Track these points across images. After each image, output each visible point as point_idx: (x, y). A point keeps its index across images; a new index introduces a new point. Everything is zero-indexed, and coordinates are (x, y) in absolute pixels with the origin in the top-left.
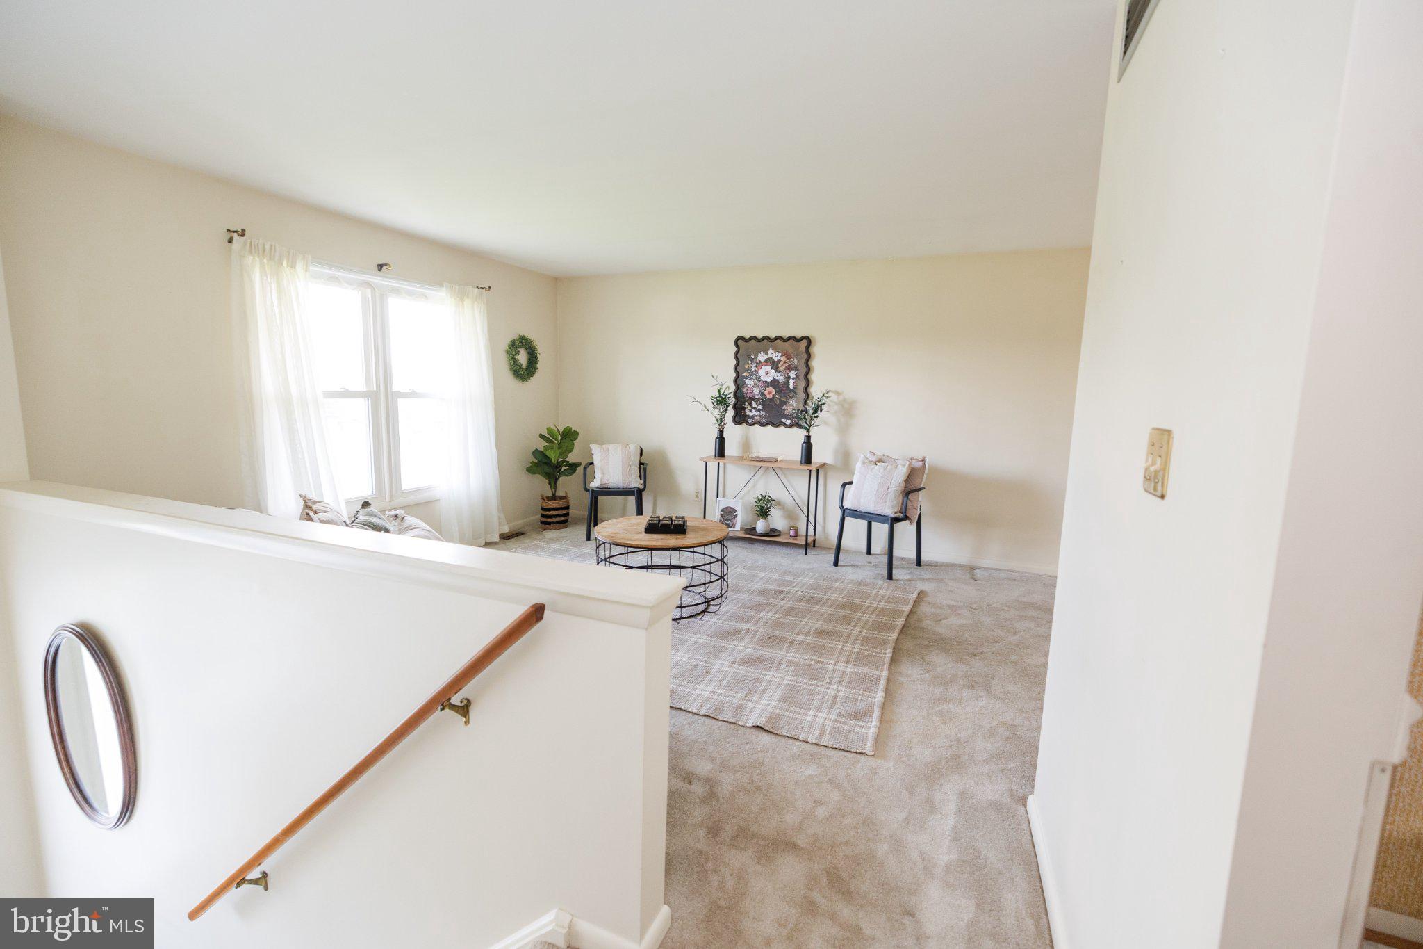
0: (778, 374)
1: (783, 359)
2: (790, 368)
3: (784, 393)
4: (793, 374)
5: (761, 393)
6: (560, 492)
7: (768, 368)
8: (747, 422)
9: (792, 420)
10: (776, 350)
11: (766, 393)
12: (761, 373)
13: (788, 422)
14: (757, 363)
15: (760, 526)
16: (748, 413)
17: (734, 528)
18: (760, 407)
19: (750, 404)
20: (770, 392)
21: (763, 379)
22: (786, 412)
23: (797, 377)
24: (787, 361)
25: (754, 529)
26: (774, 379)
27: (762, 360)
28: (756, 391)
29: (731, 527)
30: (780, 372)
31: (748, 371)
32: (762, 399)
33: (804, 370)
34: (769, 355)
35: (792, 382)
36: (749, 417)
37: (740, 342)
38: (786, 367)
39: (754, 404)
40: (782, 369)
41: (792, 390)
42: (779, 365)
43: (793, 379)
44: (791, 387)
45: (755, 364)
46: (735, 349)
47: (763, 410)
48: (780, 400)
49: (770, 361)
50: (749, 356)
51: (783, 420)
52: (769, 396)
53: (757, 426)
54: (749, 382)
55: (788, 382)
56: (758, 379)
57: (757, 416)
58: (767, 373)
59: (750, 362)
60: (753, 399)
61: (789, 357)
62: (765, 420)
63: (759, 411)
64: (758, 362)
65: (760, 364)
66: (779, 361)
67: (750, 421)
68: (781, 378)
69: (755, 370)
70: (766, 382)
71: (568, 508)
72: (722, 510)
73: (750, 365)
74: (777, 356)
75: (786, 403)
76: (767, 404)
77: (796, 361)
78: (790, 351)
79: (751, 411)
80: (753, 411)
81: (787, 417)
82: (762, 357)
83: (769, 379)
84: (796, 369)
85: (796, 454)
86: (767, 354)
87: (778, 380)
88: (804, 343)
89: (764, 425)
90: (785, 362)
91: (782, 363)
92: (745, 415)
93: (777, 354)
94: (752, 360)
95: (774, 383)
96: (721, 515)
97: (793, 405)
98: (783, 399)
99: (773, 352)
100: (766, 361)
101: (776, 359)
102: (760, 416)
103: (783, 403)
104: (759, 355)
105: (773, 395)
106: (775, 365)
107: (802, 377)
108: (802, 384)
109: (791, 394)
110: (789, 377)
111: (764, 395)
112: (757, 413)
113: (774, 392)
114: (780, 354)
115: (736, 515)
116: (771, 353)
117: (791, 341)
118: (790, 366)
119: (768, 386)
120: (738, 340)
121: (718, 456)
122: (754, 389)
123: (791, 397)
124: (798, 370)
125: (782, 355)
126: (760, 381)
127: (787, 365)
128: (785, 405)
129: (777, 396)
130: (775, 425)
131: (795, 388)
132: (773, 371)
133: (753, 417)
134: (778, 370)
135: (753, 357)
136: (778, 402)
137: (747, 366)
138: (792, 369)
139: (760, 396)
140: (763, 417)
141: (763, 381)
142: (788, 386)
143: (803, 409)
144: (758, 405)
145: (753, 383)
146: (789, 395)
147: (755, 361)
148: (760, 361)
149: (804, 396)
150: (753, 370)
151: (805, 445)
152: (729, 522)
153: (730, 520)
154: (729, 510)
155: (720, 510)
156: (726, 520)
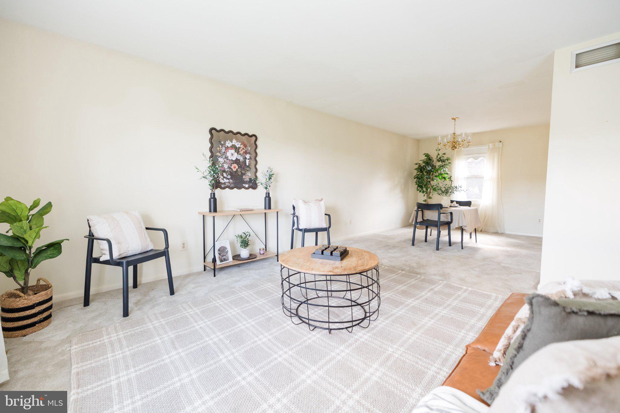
0: (239, 156)
1: (242, 146)
2: (246, 153)
3: (243, 168)
4: (248, 156)
5: (229, 168)
6: (32, 282)
7: (233, 151)
8: (221, 186)
9: (249, 185)
10: (238, 140)
11: (232, 167)
12: (229, 154)
13: (247, 186)
15: (244, 253)
16: (221, 181)
17: (229, 260)
18: (229, 177)
19: (222, 175)
20: (235, 167)
21: (230, 158)
22: (245, 180)
23: (250, 158)
24: (244, 148)
25: (239, 255)
26: (237, 159)
27: (229, 146)
28: (226, 166)
30: (240, 154)
31: (220, 152)
32: (230, 172)
33: (254, 154)
34: (233, 143)
35: (247, 161)
36: (222, 184)
37: (213, 131)
38: (244, 152)
39: (225, 175)
40: (241, 152)
41: (248, 167)
42: (240, 150)
43: (248, 159)
44: (247, 164)
45: (224, 148)
46: (209, 136)
47: (231, 178)
48: (241, 172)
49: (233, 147)
50: (220, 142)
51: (244, 185)
52: (234, 170)
53: (227, 189)
54: (221, 160)
55: (245, 161)
56: (227, 158)
57: (227, 183)
58: (232, 155)
59: (221, 146)
60: (224, 171)
61: (245, 146)
62: (232, 185)
63: (228, 179)
64: (226, 147)
65: (227, 148)
66: (239, 148)
67: (223, 186)
68: (241, 159)
69: (224, 152)
70: (232, 160)
71: (50, 299)
72: (219, 250)
73: (221, 148)
74: (238, 145)
75: (244, 174)
76: (233, 175)
77: (249, 148)
78: (246, 143)
79: (223, 179)
80: (224, 179)
81: (246, 183)
82: (229, 144)
83: (234, 159)
84: (249, 153)
85: (260, 204)
86: (232, 142)
87: (239, 159)
88: (254, 138)
89: (232, 188)
90: (243, 149)
91: (241, 149)
92: (219, 182)
93: (238, 143)
94: (222, 145)
95: (237, 161)
96: (219, 253)
97: (249, 175)
98: (243, 172)
99: (236, 141)
100: (231, 146)
101: (237, 147)
102: (229, 182)
103: (243, 174)
104: (227, 142)
105: (237, 169)
106: (237, 150)
107: (253, 158)
108: (253, 163)
109: (248, 169)
110: (246, 158)
111: (231, 169)
112: (228, 181)
113: (237, 167)
114: (240, 144)
116: (234, 142)
117: (246, 136)
118: (246, 151)
119: (234, 164)
120: (212, 130)
121: (212, 211)
122: (225, 164)
123: (247, 171)
124: (251, 154)
125: (241, 144)
126: (228, 160)
127: (244, 151)
128: (244, 176)
129: (239, 170)
130: (239, 188)
131: (249, 165)
132: (236, 153)
133: (225, 183)
134: (239, 153)
135: (223, 143)
136: (240, 174)
137: (218, 149)
138: (247, 153)
139: (228, 169)
140: (231, 183)
141: (230, 160)
142: (246, 164)
143: (255, 178)
144: (227, 176)
145: (223, 161)
146: (246, 169)
147: (224, 146)
148: (227, 146)
149: (255, 170)
150: (223, 152)
151: (267, 198)
152: (225, 257)
153: (225, 255)
154: (222, 249)
155: (217, 250)
156: (223, 256)
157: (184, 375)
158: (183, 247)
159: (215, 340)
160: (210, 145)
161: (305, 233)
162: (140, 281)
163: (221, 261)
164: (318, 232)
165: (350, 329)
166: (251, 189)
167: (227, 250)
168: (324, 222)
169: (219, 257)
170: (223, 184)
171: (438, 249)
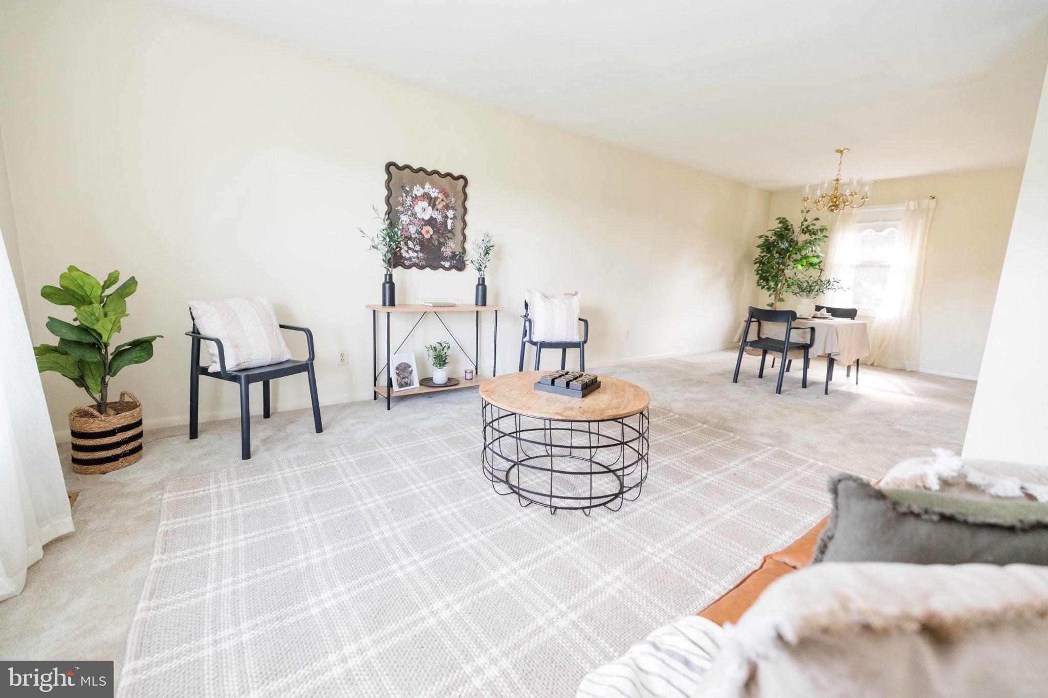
0: (436, 212)
1: (441, 196)
2: (447, 207)
3: (442, 233)
4: (450, 213)
5: (419, 232)
6: (113, 396)
7: (425, 204)
8: (403, 263)
9: (451, 263)
10: (433, 185)
11: (423, 232)
12: (418, 209)
13: (447, 265)
14: (413, 197)
15: (439, 376)
16: (405, 254)
18: (418, 248)
19: (406, 244)
20: (428, 232)
21: (420, 216)
22: (445, 254)
23: (455, 217)
24: (445, 199)
25: (431, 379)
26: (431, 217)
27: (419, 194)
28: (413, 230)
29: (410, 385)
30: (437, 210)
31: (402, 205)
32: (419, 239)
33: (461, 210)
34: (426, 190)
35: (449, 222)
36: (405, 259)
37: (392, 168)
38: (444, 206)
39: (410, 244)
40: (440, 206)
41: (450, 231)
42: (437, 203)
43: (451, 219)
44: (449, 228)
45: (409, 198)
46: (386, 177)
47: (421, 251)
48: (439, 241)
49: (426, 196)
50: (403, 187)
51: (443, 263)
52: (427, 236)
53: (414, 268)
54: (404, 219)
55: (446, 222)
56: (414, 215)
57: (414, 258)
58: (424, 210)
59: (404, 195)
60: (410, 238)
61: (447, 196)
62: (423, 263)
63: (416, 252)
65: (415, 199)
66: (436, 198)
67: (407, 263)
68: (439, 218)
69: (411, 206)
70: (423, 219)
71: (139, 423)
72: (397, 368)
73: (405, 199)
74: (434, 193)
75: (444, 244)
76: (425, 245)
77: (453, 200)
78: (448, 190)
79: (407, 252)
80: (410, 251)
81: (445, 259)
82: (418, 191)
83: (427, 218)
84: (454, 208)
85: (469, 297)
86: (423, 188)
87: (436, 219)
88: (461, 182)
89: (422, 268)
90: (443, 200)
91: (439, 200)
92: (401, 257)
93: (434, 189)
94: (407, 192)
95: (431, 222)
96: (397, 373)
97: (451, 246)
98: (442, 240)
99: (430, 187)
100: (422, 196)
101: (433, 196)
102: (418, 258)
103: (441, 244)
104: (415, 187)
105: (431, 236)
106: (432, 202)
107: (459, 218)
108: (460, 225)
109: (449, 235)
110: (446, 217)
111: (422, 234)
112: (415, 255)
113: (431, 232)
114: (437, 191)
115: (412, 370)
116: (428, 188)
117: (448, 178)
118: (447, 204)
119: (425, 225)
120: (389, 166)
121: (387, 303)
122: (410, 226)
123: (449, 238)
124: (455, 210)
125: (440, 192)
126: (416, 218)
127: (444, 204)
128: (443, 247)
129: (435, 237)
130: (434, 268)
131: (452, 229)
132: (430, 208)
133: (410, 259)
134: (436, 208)
135: (408, 189)
136: (436, 243)
137: (400, 199)
138: (450, 208)
139: (416, 235)
140: (421, 259)
141: (420, 219)
142: (446, 226)
143: (461, 251)
144: (415, 246)
145: (409, 220)
146: (447, 236)
147: (410, 194)
148: (416, 195)
149: (461, 238)
150: (409, 204)
151: (480, 287)
152: (407, 379)
153: (407, 378)
154: (403, 366)
155: (395, 368)
156: (403, 378)
157: (315, 552)
158: (342, 360)
159: (370, 505)
160: (386, 192)
161: (542, 350)
162: (276, 408)
163: (401, 386)
164: (567, 349)
165: (587, 511)
166: (454, 271)
167: (410, 369)
168: (576, 331)
169: (398, 380)
170: (407, 260)
171: (779, 391)
